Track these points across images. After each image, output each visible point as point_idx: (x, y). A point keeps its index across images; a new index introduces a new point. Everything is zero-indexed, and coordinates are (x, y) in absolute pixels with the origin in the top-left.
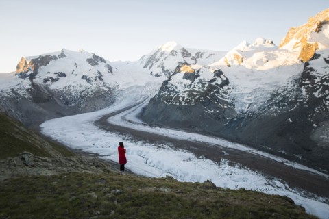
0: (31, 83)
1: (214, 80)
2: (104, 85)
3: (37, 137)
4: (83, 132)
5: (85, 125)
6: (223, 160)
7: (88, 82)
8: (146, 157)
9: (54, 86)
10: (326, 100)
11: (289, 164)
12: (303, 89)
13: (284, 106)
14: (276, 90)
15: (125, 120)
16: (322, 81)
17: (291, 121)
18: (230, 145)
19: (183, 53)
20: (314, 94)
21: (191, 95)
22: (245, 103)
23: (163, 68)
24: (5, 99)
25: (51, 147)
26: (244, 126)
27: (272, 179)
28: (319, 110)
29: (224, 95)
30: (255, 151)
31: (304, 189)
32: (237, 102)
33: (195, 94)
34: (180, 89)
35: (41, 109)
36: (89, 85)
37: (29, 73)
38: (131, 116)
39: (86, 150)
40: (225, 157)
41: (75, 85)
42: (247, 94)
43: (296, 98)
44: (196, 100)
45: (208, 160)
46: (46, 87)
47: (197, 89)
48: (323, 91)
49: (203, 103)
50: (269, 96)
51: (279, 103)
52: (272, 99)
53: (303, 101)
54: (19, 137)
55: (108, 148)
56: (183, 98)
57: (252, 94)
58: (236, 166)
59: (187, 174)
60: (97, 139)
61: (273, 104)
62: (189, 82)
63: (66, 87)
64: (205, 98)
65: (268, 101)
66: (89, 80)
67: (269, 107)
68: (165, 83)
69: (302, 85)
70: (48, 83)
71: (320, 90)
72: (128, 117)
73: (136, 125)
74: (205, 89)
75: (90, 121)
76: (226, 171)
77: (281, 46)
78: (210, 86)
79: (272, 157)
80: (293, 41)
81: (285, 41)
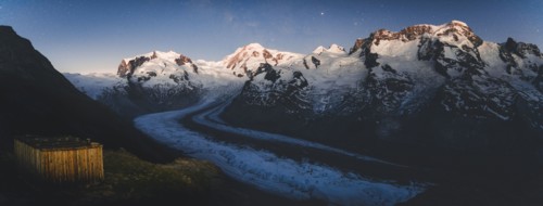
1: (295, 81)
2: (189, 85)
9: (146, 84)
13: (355, 106)
14: (348, 92)
16: (381, 85)
18: (311, 145)
19: (264, 55)
20: (376, 95)
21: (272, 96)
22: (322, 104)
23: (246, 69)
28: (380, 109)
29: (303, 95)
32: (314, 102)
33: (276, 94)
34: (261, 88)
36: (176, 84)
37: (127, 72)
41: (163, 83)
42: (324, 95)
43: (364, 99)
44: (277, 101)
46: (140, 85)
47: (278, 89)
48: (382, 93)
49: (283, 104)
50: (343, 97)
51: (350, 103)
52: (345, 100)
53: (369, 102)
56: (265, 98)
57: (327, 95)
59: (270, 174)
60: (181, 137)
61: (345, 105)
62: (270, 82)
63: (156, 85)
64: (286, 99)
65: (342, 102)
66: (176, 80)
67: (342, 108)
68: (248, 83)
69: (367, 88)
74: (286, 89)
77: (351, 53)
78: (291, 86)
79: (346, 153)
80: (360, 50)
81: (354, 50)
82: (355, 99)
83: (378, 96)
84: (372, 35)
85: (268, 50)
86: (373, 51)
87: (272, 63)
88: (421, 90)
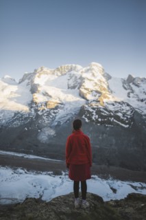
10: (44, 116)
11: (27, 156)
12: (33, 110)
13: (22, 120)
17: (26, 129)
20: (38, 112)
27: (16, 169)
28: (41, 122)
30: (4, 152)
31: (35, 170)
43: (29, 115)
48: (42, 111)
50: (13, 115)
51: (19, 118)
52: (15, 116)
53: (33, 117)
57: (1, 112)
61: (15, 119)
65: (13, 117)
67: (13, 122)
69: (32, 107)
77: (20, 83)
79: (16, 154)
81: (22, 80)
82: (22, 115)
83: (40, 113)
84: (36, 70)
86: (35, 82)
88: (69, 109)
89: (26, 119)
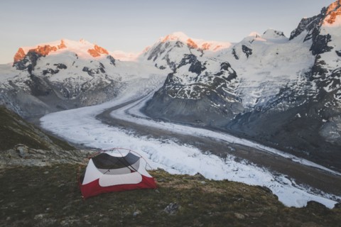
0: (29, 75)
1: (221, 73)
2: (106, 78)
3: (37, 131)
4: (85, 126)
5: (86, 120)
6: (229, 156)
7: (90, 74)
8: (151, 152)
9: (53, 79)
10: (336, 95)
11: (297, 160)
12: (313, 83)
13: (293, 100)
14: (286, 84)
15: (129, 114)
16: (333, 75)
17: (299, 116)
18: (237, 141)
19: (189, 45)
20: (325, 88)
21: (196, 88)
22: (253, 97)
23: (168, 60)
24: (2, 91)
25: (51, 142)
26: (251, 121)
27: (278, 175)
28: (329, 105)
29: (231, 88)
30: (262, 147)
31: (311, 185)
32: (244, 96)
33: (201, 87)
34: (185, 82)
35: (41, 102)
36: (91, 78)
37: (27, 64)
38: (135, 110)
39: (88, 145)
40: (231, 153)
41: (76, 77)
42: (255, 88)
43: (306, 92)
44: (202, 94)
45: (214, 156)
46: (46, 79)
47: (203, 82)
48: (334, 86)
49: (209, 97)
50: (278, 90)
51: (288, 97)
52: (281, 93)
53: (313, 96)
54: (18, 131)
55: (110, 143)
56: (189, 92)
57: (260, 87)
58: (243, 162)
61: (281, 99)
62: (195, 75)
63: (66, 79)
64: (212, 92)
65: (277, 95)
67: (277, 102)
68: (171, 75)
69: (312, 79)
70: (48, 75)
71: (331, 84)
72: (131, 111)
73: (140, 119)
74: (212, 82)
75: (92, 115)
76: (232, 168)
77: (292, 38)
78: (216, 79)
79: (279, 153)
80: (305, 33)
81: (296, 33)
82: (293, 92)
83: (327, 89)
85: (193, 40)
86: (322, 33)
87: (197, 54)
89: (299, 98)
